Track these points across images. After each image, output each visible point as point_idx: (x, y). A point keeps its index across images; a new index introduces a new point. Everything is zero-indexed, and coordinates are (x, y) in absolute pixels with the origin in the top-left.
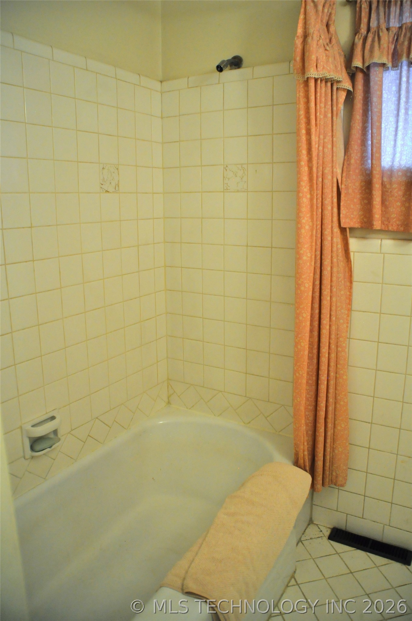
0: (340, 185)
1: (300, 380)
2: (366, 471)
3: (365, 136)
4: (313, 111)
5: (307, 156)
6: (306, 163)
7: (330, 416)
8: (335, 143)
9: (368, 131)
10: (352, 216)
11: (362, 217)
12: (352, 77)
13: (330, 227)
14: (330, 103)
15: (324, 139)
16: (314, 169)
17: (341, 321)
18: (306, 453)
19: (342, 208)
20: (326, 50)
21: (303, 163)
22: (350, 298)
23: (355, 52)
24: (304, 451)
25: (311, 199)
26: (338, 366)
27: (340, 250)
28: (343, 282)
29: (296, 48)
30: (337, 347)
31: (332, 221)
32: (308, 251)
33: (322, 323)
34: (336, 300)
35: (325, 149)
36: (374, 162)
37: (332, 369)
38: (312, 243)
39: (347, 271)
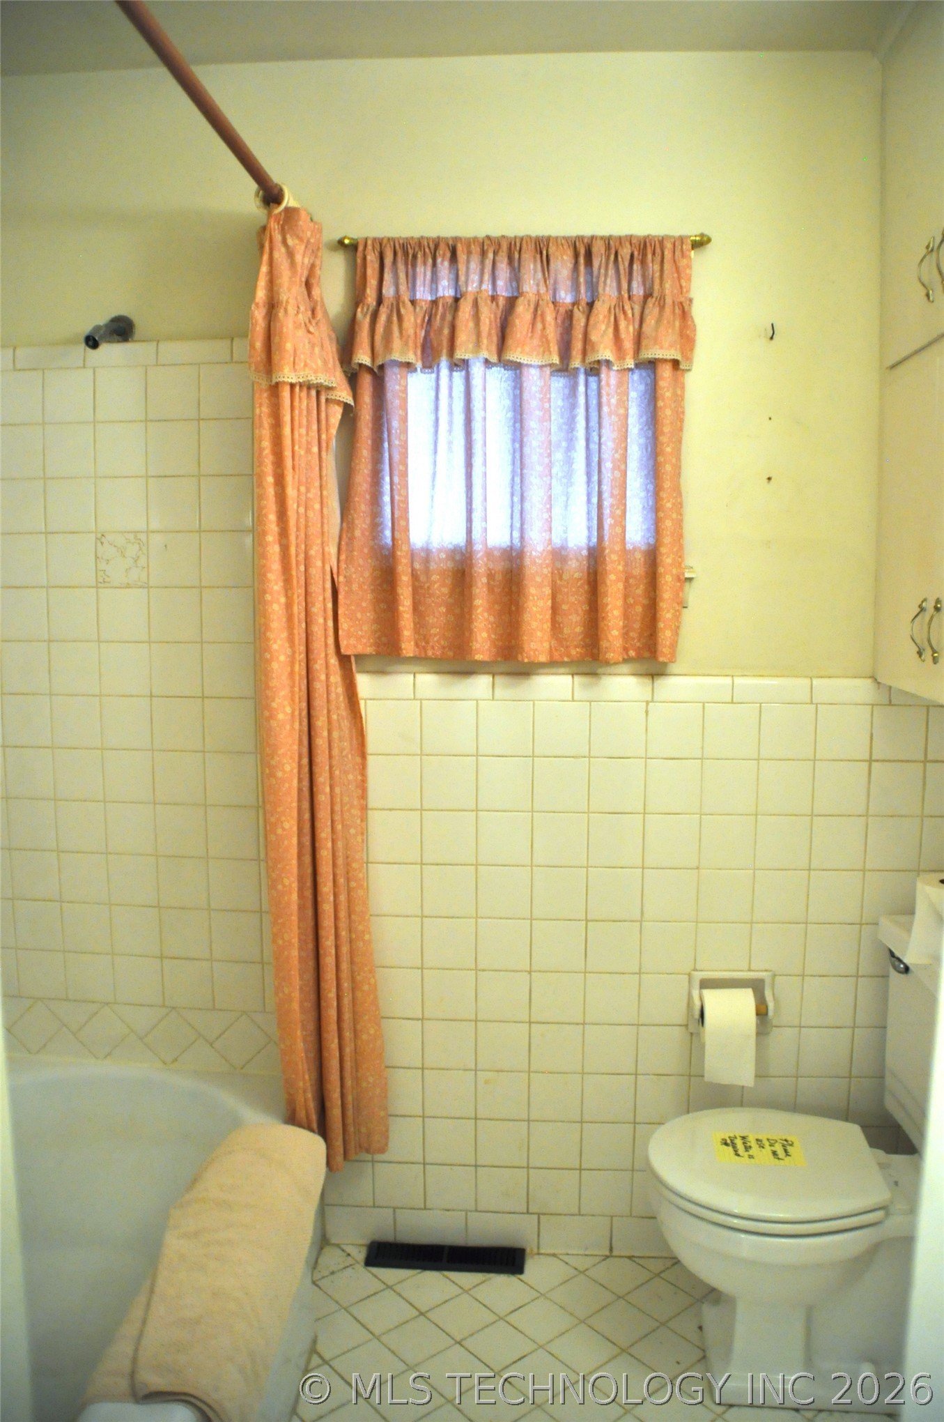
0: (335, 576)
1: (286, 953)
2: (421, 1114)
3: (377, 488)
4: (287, 442)
5: (278, 525)
6: (277, 537)
7: (347, 1016)
8: (325, 500)
9: (383, 478)
10: (360, 633)
11: (379, 634)
12: (353, 379)
13: (323, 655)
14: (315, 427)
15: (307, 493)
16: (293, 550)
17: (352, 831)
18: (309, 1095)
19: (341, 619)
20: (309, 332)
21: (270, 538)
22: (363, 786)
23: (359, 337)
24: (305, 1092)
25: (289, 606)
26: (353, 917)
27: (341, 698)
28: (350, 756)
29: (254, 325)
30: (348, 880)
31: (326, 645)
32: (286, 703)
33: (317, 838)
34: (341, 793)
35: (308, 511)
36: (397, 535)
37: (343, 924)
38: (292, 687)
39: (354, 735)
